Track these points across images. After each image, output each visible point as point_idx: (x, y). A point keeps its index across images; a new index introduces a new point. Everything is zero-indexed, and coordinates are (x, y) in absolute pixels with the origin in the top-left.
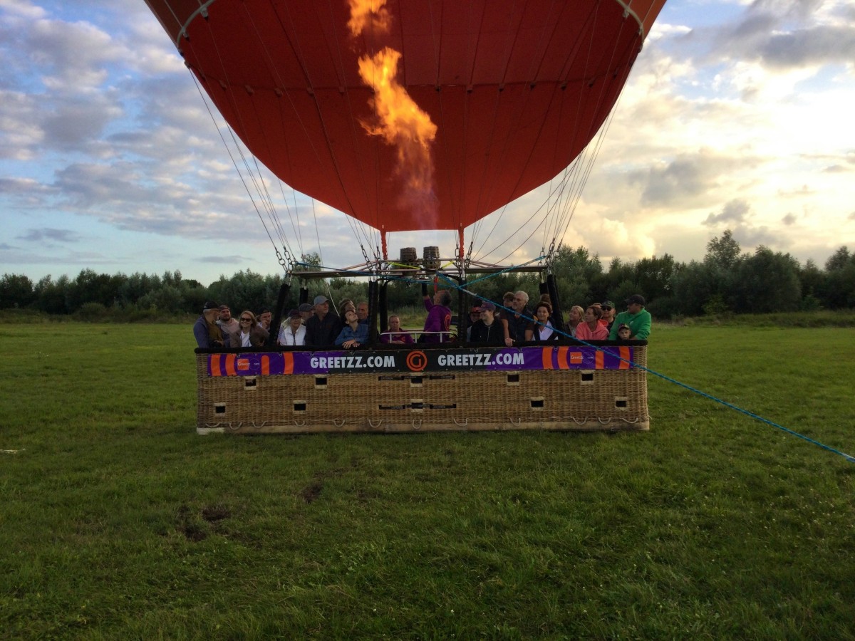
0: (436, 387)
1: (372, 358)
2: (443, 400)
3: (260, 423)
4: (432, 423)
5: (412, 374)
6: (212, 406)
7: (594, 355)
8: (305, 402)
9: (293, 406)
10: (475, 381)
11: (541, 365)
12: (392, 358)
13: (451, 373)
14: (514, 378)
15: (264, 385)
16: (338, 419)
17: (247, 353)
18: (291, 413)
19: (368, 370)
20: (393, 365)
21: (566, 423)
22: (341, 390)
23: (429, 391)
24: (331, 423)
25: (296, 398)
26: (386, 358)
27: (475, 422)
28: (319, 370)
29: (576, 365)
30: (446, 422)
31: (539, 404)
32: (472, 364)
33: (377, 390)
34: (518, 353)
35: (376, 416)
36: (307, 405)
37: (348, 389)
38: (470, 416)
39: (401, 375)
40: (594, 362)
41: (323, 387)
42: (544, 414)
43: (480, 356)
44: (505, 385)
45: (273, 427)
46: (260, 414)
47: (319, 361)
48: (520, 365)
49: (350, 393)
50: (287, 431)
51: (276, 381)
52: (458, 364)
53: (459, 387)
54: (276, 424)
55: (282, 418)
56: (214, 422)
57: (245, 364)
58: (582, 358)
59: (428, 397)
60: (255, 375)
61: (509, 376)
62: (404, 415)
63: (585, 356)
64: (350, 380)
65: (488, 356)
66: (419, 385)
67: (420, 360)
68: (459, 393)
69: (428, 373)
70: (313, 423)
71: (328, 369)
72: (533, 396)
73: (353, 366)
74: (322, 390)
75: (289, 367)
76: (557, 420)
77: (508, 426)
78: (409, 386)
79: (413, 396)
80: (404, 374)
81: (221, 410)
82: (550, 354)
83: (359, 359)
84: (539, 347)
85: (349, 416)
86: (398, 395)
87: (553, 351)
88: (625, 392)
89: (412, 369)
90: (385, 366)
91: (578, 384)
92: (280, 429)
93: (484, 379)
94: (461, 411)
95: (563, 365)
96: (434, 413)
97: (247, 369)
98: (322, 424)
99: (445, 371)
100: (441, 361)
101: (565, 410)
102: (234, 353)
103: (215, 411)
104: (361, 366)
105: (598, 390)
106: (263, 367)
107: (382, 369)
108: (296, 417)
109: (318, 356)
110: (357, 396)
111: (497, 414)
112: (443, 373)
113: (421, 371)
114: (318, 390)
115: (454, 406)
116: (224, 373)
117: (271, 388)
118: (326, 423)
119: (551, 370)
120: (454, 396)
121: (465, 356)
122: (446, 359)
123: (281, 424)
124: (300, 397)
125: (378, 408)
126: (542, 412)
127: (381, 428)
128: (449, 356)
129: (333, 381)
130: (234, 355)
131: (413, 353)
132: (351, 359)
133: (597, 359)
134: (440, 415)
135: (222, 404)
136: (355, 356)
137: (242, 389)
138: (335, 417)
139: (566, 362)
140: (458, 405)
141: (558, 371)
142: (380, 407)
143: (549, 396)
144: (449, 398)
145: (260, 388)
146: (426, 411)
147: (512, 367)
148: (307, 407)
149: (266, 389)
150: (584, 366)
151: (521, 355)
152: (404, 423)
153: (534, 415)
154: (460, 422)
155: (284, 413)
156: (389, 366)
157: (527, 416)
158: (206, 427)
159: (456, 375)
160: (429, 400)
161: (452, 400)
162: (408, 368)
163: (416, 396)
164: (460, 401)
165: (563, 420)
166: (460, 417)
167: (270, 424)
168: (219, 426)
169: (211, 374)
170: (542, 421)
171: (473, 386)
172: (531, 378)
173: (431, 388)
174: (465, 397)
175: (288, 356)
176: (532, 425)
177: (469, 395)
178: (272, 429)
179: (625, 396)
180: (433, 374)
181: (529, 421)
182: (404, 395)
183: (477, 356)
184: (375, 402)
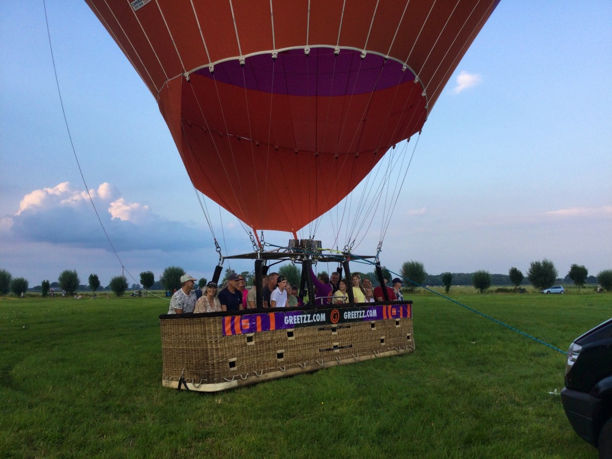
1: (315, 315)
2: (346, 342)
3: (260, 372)
4: (344, 359)
5: (333, 326)
6: (227, 362)
7: (400, 310)
8: (282, 351)
9: (276, 355)
10: (360, 328)
11: (382, 317)
13: (349, 324)
15: (258, 340)
17: (248, 315)
18: (276, 361)
19: (314, 324)
20: (325, 320)
21: (393, 351)
22: (302, 340)
23: (340, 337)
24: (299, 366)
26: (322, 314)
27: (361, 356)
28: (290, 326)
30: (350, 357)
31: (383, 341)
34: (374, 309)
35: (319, 357)
36: (284, 353)
37: (305, 339)
38: (358, 352)
39: (328, 326)
40: (400, 314)
41: (292, 338)
42: (386, 347)
43: (360, 312)
44: (370, 330)
45: (267, 374)
46: (258, 365)
47: (288, 319)
48: (375, 317)
49: (306, 342)
50: (275, 376)
51: (266, 336)
52: (352, 318)
53: (352, 333)
54: (268, 371)
55: (271, 366)
56: (230, 376)
57: (246, 324)
59: (340, 340)
60: (252, 332)
61: (372, 324)
62: (331, 355)
63: (397, 310)
64: (305, 333)
65: (364, 312)
66: (335, 333)
67: (336, 316)
68: (353, 337)
69: (339, 325)
70: (289, 368)
71: (294, 325)
72: (381, 336)
73: (306, 322)
74: (292, 341)
75: (273, 324)
76: (390, 350)
77: (374, 356)
78: (331, 334)
81: (232, 364)
82: (385, 310)
83: (309, 316)
84: (382, 305)
85: (306, 360)
88: (409, 330)
89: (333, 322)
91: (395, 327)
92: (271, 375)
93: (363, 326)
94: (354, 348)
96: (344, 352)
97: (248, 327)
98: (293, 367)
99: (347, 322)
100: (345, 316)
101: (392, 343)
103: (229, 366)
104: (310, 321)
105: (401, 331)
106: (258, 325)
107: (320, 323)
108: (279, 364)
109: (288, 315)
110: (309, 344)
111: (369, 349)
112: (345, 324)
113: (336, 323)
114: (289, 341)
115: (351, 346)
116: (234, 332)
117: (262, 342)
118: (296, 366)
119: (386, 319)
120: (351, 339)
121: (355, 312)
122: (347, 314)
123: (271, 371)
124: (280, 348)
127: (324, 365)
129: (296, 334)
130: (241, 316)
131: (333, 311)
132: (305, 316)
134: (347, 353)
135: (234, 359)
137: (245, 345)
138: (300, 361)
139: (391, 315)
141: (389, 320)
142: (320, 350)
143: (386, 335)
145: (256, 343)
146: (340, 351)
147: (372, 318)
148: (284, 356)
149: (259, 343)
150: (396, 316)
151: (376, 311)
152: (332, 361)
153: (382, 348)
154: (356, 356)
155: (272, 362)
159: (352, 325)
160: (340, 343)
161: (350, 342)
162: (331, 321)
163: (335, 341)
164: (354, 342)
166: (355, 353)
167: (265, 372)
168: (234, 379)
169: (225, 333)
170: (385, 351)
171: (358, 332)
172: (379, 325)
173: (341, 334)
174: (355, 339)
175: (272, 315)
176: (382, 354)
177: (357, 337)
179: (410, 333)
180: (342, 325)
181: (380, 352)
182: (329, 341)
184: (317, 347)
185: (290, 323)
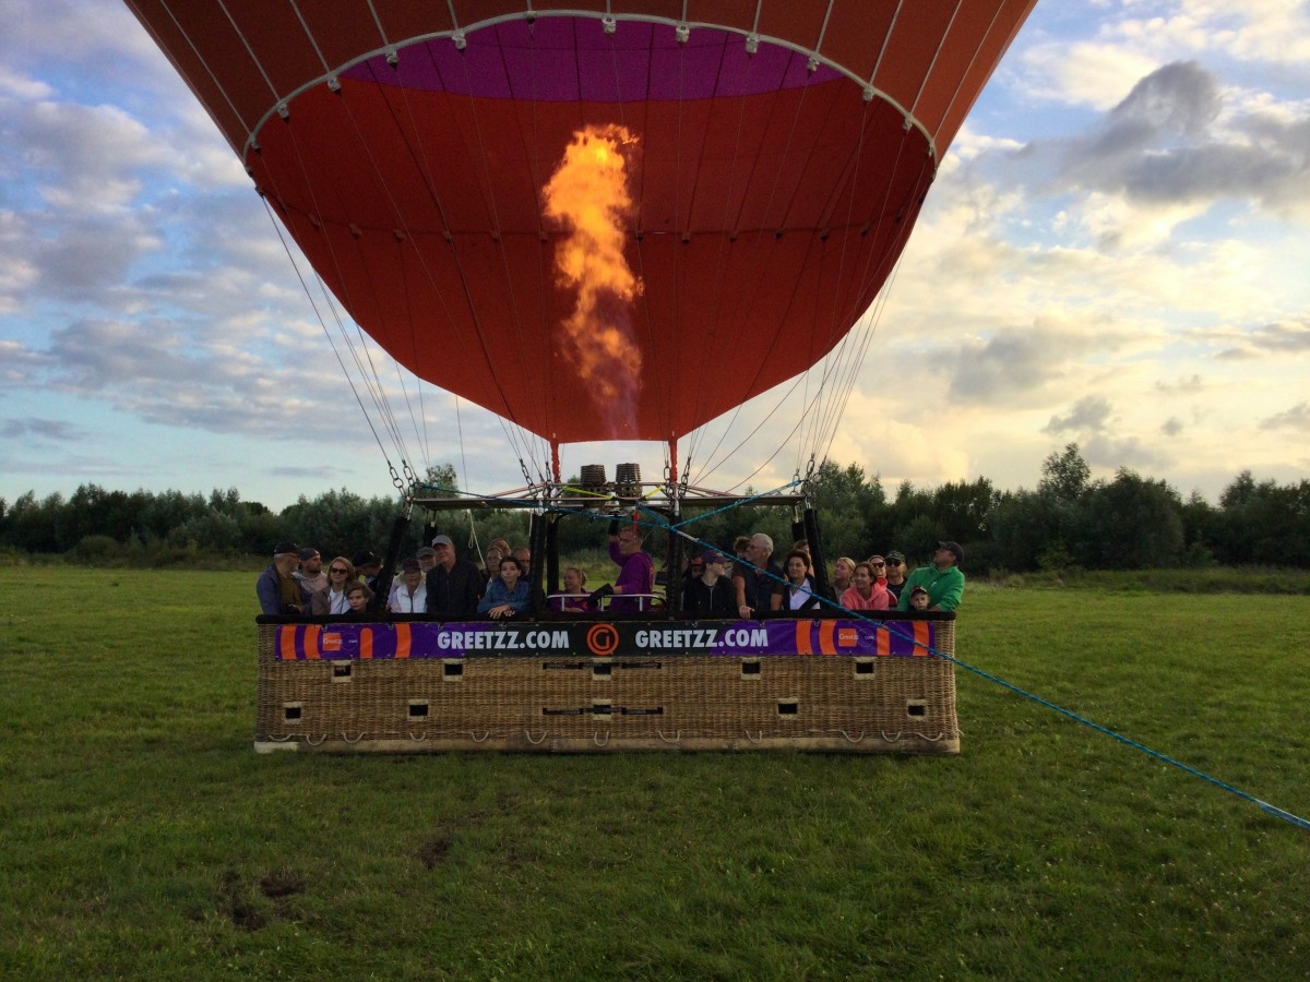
0: (632, 680)
1: (533, 633)
2: (642, 701)
3: (355, 736)
4: (624, 737)
5: (596, 660)
6: (280, 707)
7: (875, 633)
8: (427, 702)
9: (408, 709)
10: (693, 671)
11: (794, 648)
12: (565, 634)
13: (656, 659)
14: (752, 668)
15: (363, 674)
16: (477, 730)
17: (339, 624)
18: (405, 720)
19: (527, 652)
20: (567, 646)
21: (833, 739)
22: (485, 684)
23: (620, 686)
24: (468, 737)
25: (412, 695)
26: (556, 634)
27: (692, 736)
28: (450, 652)
29: (846, 649)
30: (647, 736)
31: (791, 709)
32: (687, 645)
33: (541, 684)
34: (759, 629)
35: (537, 725)
36: (430, 707)
37: (495, 682)
38: (684, 726)
39: (577, 660)
40: (875, 643)
41: (457, 678)
42: (799, 725)
43: (700, 633)
44: (738, 679)
45: (375, 741)
46: (356, 721)
47: (450, 637)
48: (762, 648)
49: (499, 689)
50: (396, 748)
51: (384, 669)
52: (667, 645)
53: (668, 681)
54: (381, 737)
55: (389, 727)
56: (282, 733)
57: (335, 641)
58: (856, 637)
59: (620, 695)
60: (350, 658)
61: (745, 665)
62: (582, 725)
63: (861, 635)
64: (497, 669)
65: (713, 633)
66: (605, 677)
67: (608, 638)
68: (668, 690)
69: (620, 659)
70: (439, 737)
71: (465, 651)
72: (781, 696)
73: (503, 646)
74: (454, 683)
75: (404, 646)
76: (818, 735)
77: (743, 743)
78: (590, 679)
79: (596, 694)
80: (583, 659)
81: (293, 713)
82: (807, 631)
83: (514, 635)
84: (791, 619)
85: (495, 725)
86: (573, 693)
87: (813, 626)
88: (922, 691)
89: (597, 652)
90: (554, 646)
91: (851, 678)
92: (385, 745)
93: (708, 669)
94: (669, 718)
95: (828, 650)
96: (628, 722)
97: (337, 649)
98: (452, 737)
99: (647, 655)
100: (641, 639)
101: (831, 718)
102: (318, 623)
103: (284, 715)
104: (516, 646)
105: (880, 690)
106: (363, 647)
107: (550, 651)
108: (411, 726)
109: (450, 630)
110: (509, 694)
111: (725, 724)
112: (643, 659)
113: (609, 655)
114: (447, 683)
115: (660, 711)
116: (301, 655)
117: (375, 679)
118: (460, 736)
119: (809, 656)
120: (659, 695)
121: (677, 633)
122: (648, 636)
123: (389, 737)
124: (419, 695)
125: (541, 713)
126: (795, 722)
127: (546, 745)
128: (652, 633)
129: (471, 670)
130: (319, 626)
131: (597, 626)
132: (501, 635)
133: (879, 640)
134: (638, 725)
135: (295, 705)
136: (507, 630)
137: (328, 681)
138: (474, 726)
139: (832, 645)
140: (665, 708)
141: (820, 658)
142: (545, 711)
143: (805, 696)
144: (651, 698)
145: (356, 680)
146: (615, 719)
147: (749, 650)
148: (429, 712)
149: (366, 681)
150: (859, 650)
151: (764, 633)
152: (581, 737)
153: (782, 727)
154: (669, 736)
155: (394, 720)
156: (560, 646)
157: (772, 729)
158: (270, 740)
159: (663, 662)
160: (620, 701)
161: (656, 701)
162: (591, 651)
163: (601, 694)
164: (668, 704)
165: (828, 735)
166: (669, 730)
167: (371, 737)
168: (291, 740)
169: (280, 655)
170: (796, 736)
171: (689, 680)
172: (779, 669)
173: (625, 681)
174: (676, 697)
175: (403, 630)
176: (780, 742)
177: (683, 693)
178: (373, 745)
179: (922, 698)
180: (627, 660)
181: (775, 735)
182: (581, 692)
183: (696, 632)
184: (536, 704)
185: (454, 647)
